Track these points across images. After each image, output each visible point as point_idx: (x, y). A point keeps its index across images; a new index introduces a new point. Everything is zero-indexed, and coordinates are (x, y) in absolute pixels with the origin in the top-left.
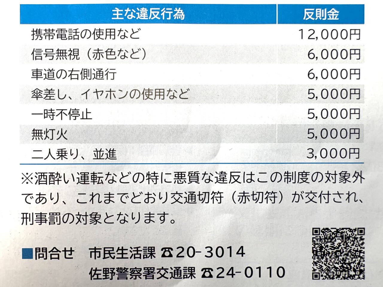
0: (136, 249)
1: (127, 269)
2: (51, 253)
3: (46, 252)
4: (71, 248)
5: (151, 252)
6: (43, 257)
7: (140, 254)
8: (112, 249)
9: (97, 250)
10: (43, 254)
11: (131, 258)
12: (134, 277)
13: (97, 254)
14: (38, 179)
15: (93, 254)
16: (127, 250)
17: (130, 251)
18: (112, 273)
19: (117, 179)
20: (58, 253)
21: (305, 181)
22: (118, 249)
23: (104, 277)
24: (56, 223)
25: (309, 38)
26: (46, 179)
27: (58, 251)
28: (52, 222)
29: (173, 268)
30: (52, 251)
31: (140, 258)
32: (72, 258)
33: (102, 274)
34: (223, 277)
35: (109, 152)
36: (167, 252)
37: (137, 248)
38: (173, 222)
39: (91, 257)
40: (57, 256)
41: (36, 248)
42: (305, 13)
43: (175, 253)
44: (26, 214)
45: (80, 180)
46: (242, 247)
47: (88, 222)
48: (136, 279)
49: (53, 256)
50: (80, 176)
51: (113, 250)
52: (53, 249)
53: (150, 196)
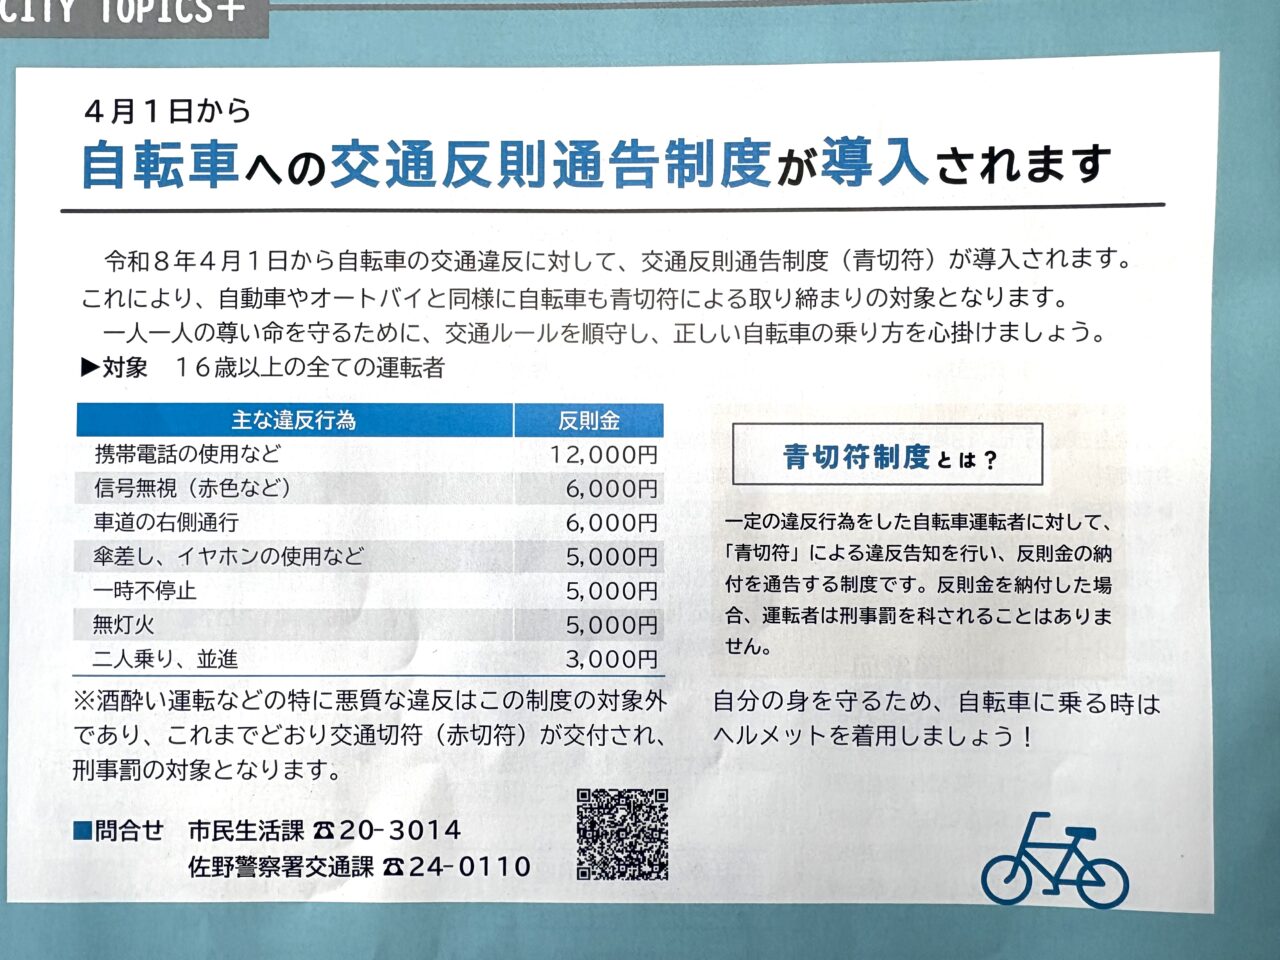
0: (270, 824)
1: (255, 859)
2: (124, 829)
3: (115, 828)
4: (158, 822)
5: (296, 829)
6: (110, 836)
7: (277, 833)
8: (228, 824)
9: (202, 826)
10: (110, 832)
11: (261, 839)
12: (267, 873)
13: (203, 832)
14: (102, 701)
15: (196, 832)
16: (254, 825)
17: (261, 827)
18: (228, 866)
19: (237, 702)
20: (136, 829)
21: (563, 707)
22: (240, 824)
23: (215, 873)
24: (133, 778)
25: (568, 461)
26: (117, 701)
27: (135, 826)
28: (125, 776)
29: (334, 857)
30: (125, 826)
31: (277, 839)
32: (159, 839)
33: (212, 868)
34: (422, 875)
35: (225, 655)
36: (324, 829)
37: (272, 822)
38: (334, 777)
39: (192, 837)
40: (133, 836)
41: (98, 822)
42: (562, 418)
43: (337, 831)
44: (82, 761)
45: (175, 704)
46: (455, 822)
47: (188, 775)
48: (269, 876)
49: (127, 836)
50: (174, 697)
51: (230, 826)
52: (127, 823)
53: (294, 732)
